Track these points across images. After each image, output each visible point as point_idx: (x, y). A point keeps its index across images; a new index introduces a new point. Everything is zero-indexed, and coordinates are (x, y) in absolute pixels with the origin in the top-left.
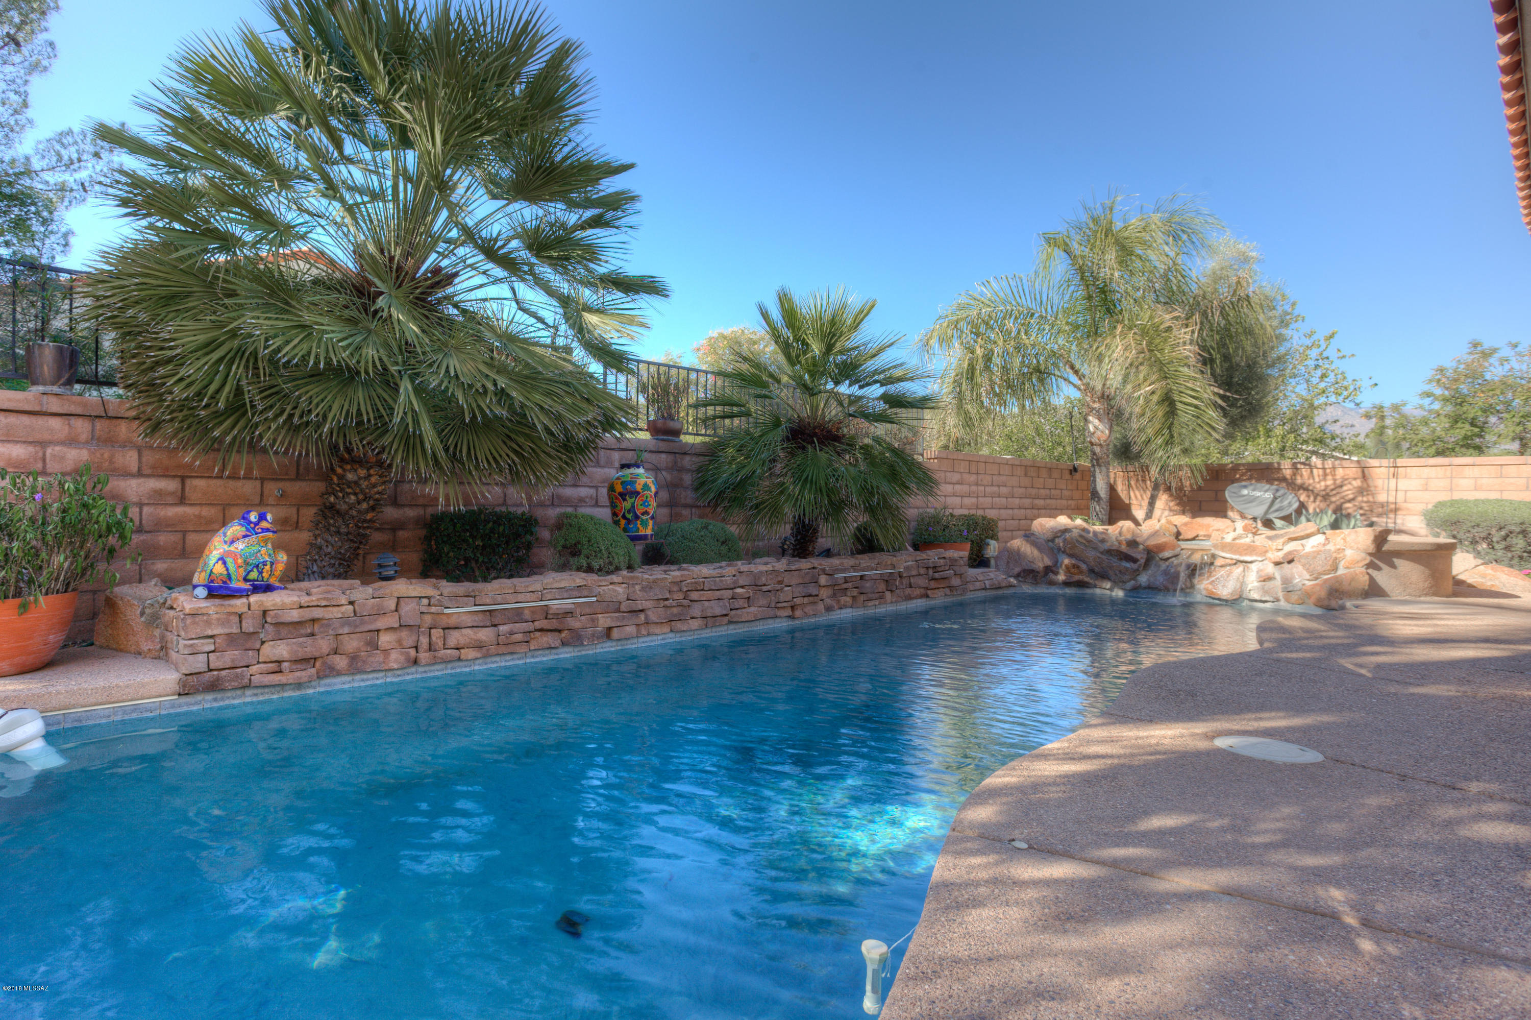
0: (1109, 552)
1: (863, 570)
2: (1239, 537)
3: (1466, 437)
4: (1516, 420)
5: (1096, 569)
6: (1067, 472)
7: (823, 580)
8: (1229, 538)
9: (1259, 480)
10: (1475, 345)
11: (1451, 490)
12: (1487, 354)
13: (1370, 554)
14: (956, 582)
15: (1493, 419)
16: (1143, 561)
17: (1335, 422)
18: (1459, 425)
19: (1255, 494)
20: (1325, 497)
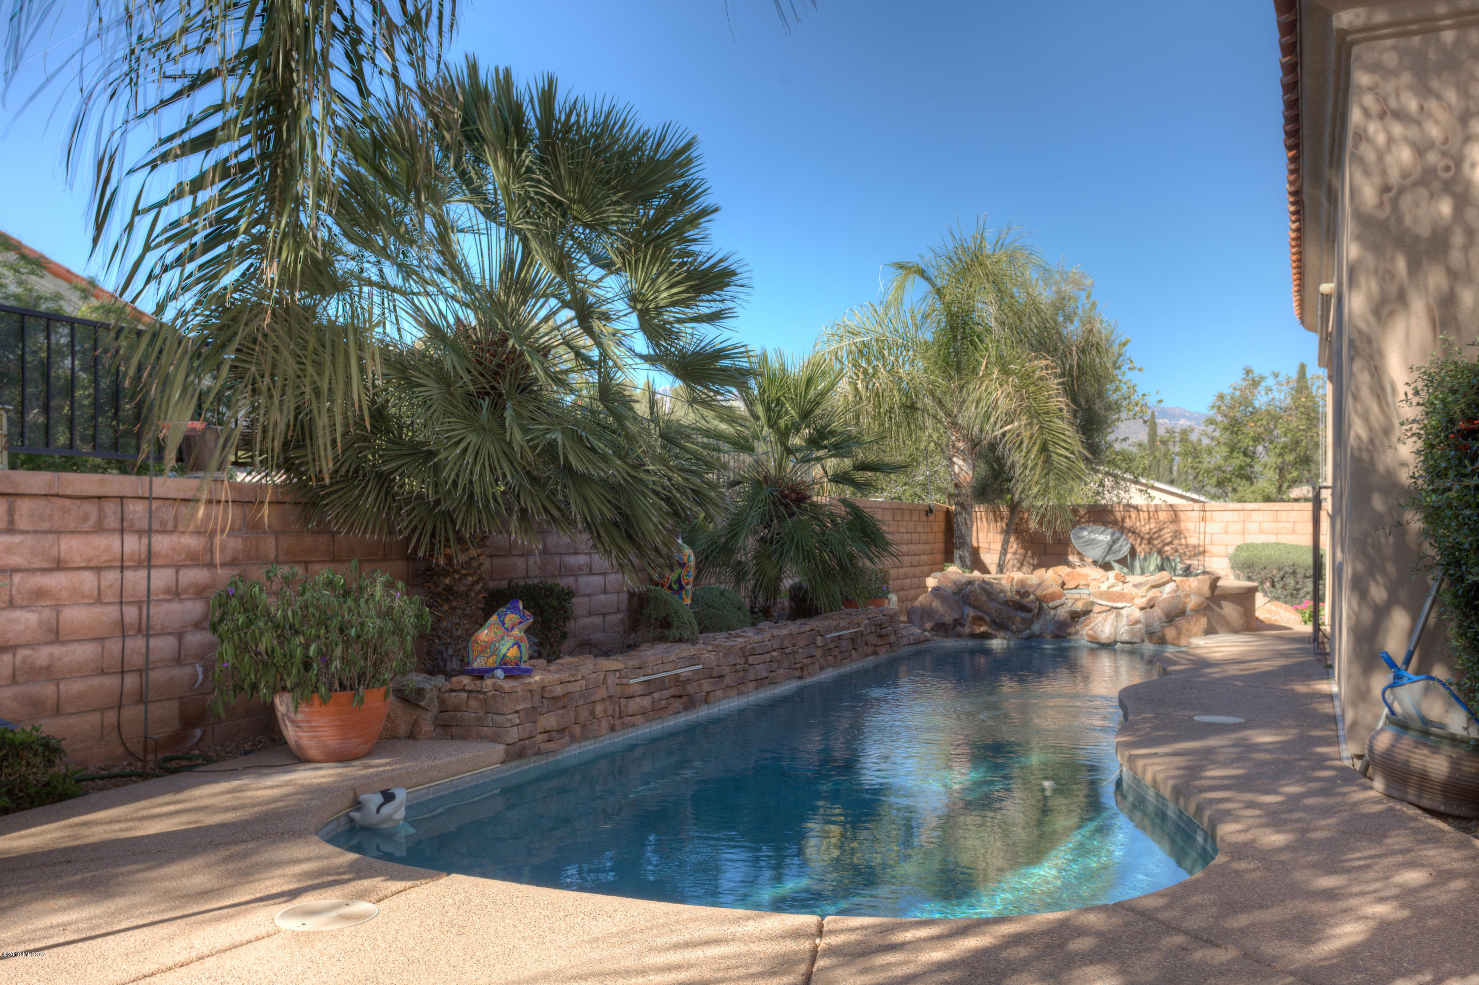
0: (1006, 603)
1: (841, 630)
2: (1112, 586)
3: (1241, 468)
4: (1277, 451)
5: (998, 620)
6: (923, 513)
7: (819, 641)
8: (1104, 587)
9: (1095, 522)
10: (1248, 372)
11: (1243, 533)
12: (1255, 383)
13: (1207, 598)
14: (893, 638)
15: (1260, 449)
16: (1036, 611)
17: (1125, 440)
18: (1235, 454)
19: (1093, 536)
20: (1150, 541)
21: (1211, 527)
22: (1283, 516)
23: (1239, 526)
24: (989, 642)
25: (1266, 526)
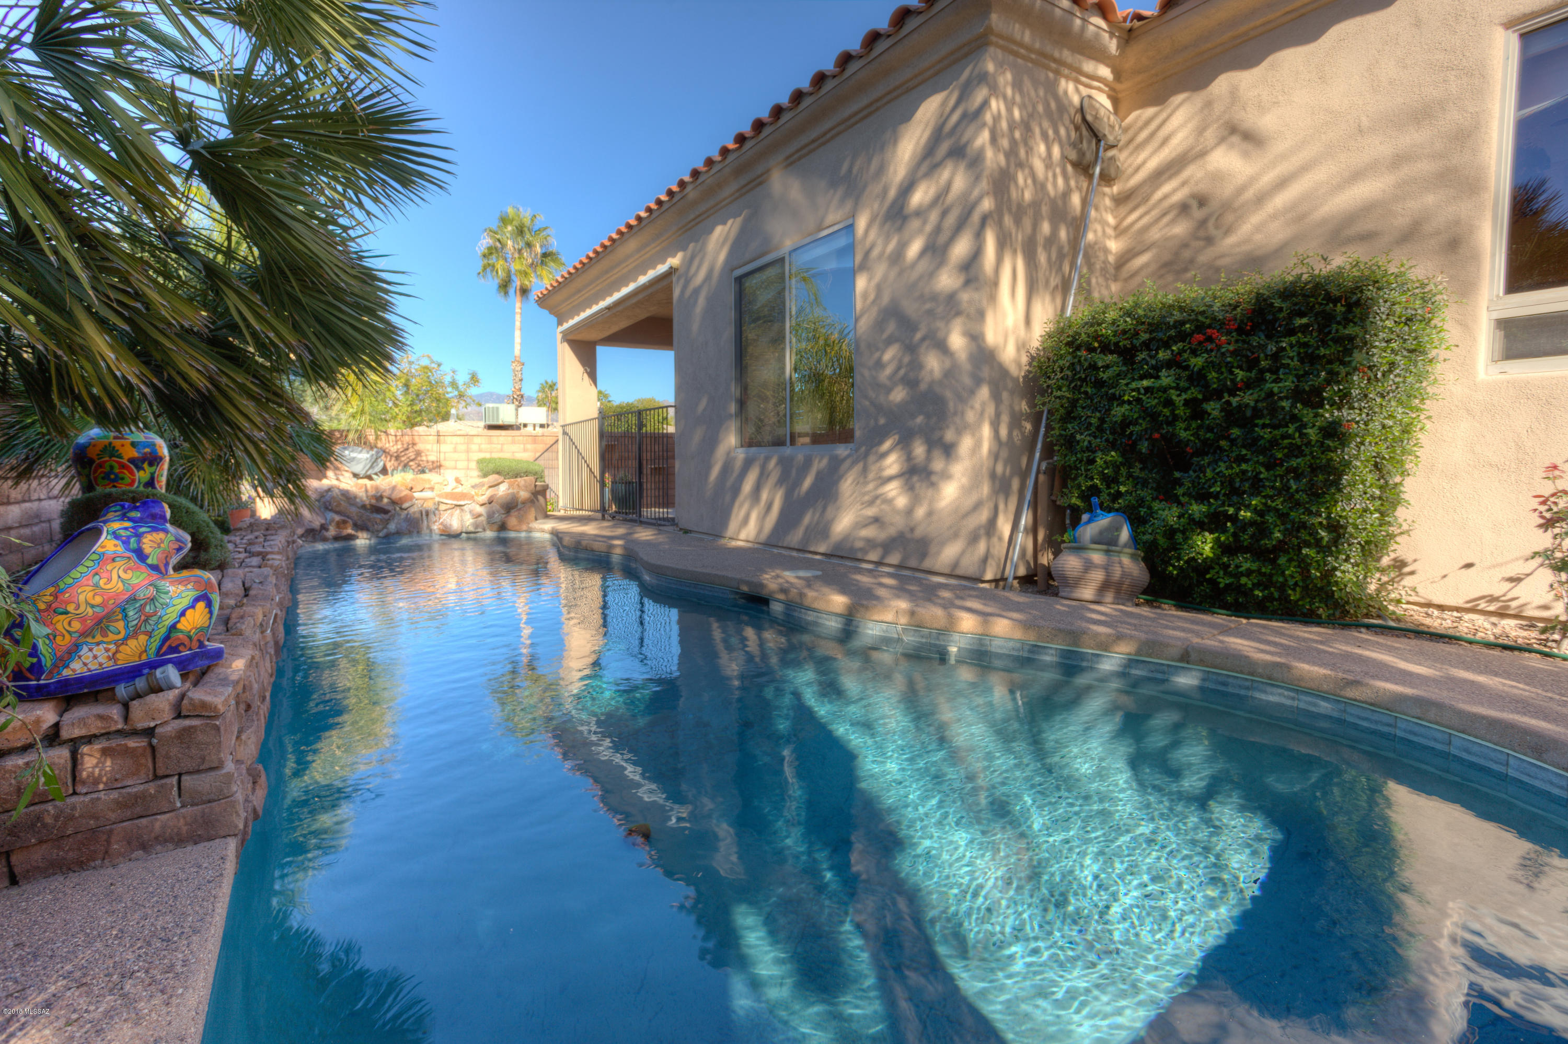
0: (364, 507)
5: (359, 523)
13: (533, 494)
16: (391, 512)
19: (353, 455)
20: (397, 458)
21: (444, 448)
22: (495, 439)
23: (463, 447)
24: (352, 543)
25: (483, 446)
